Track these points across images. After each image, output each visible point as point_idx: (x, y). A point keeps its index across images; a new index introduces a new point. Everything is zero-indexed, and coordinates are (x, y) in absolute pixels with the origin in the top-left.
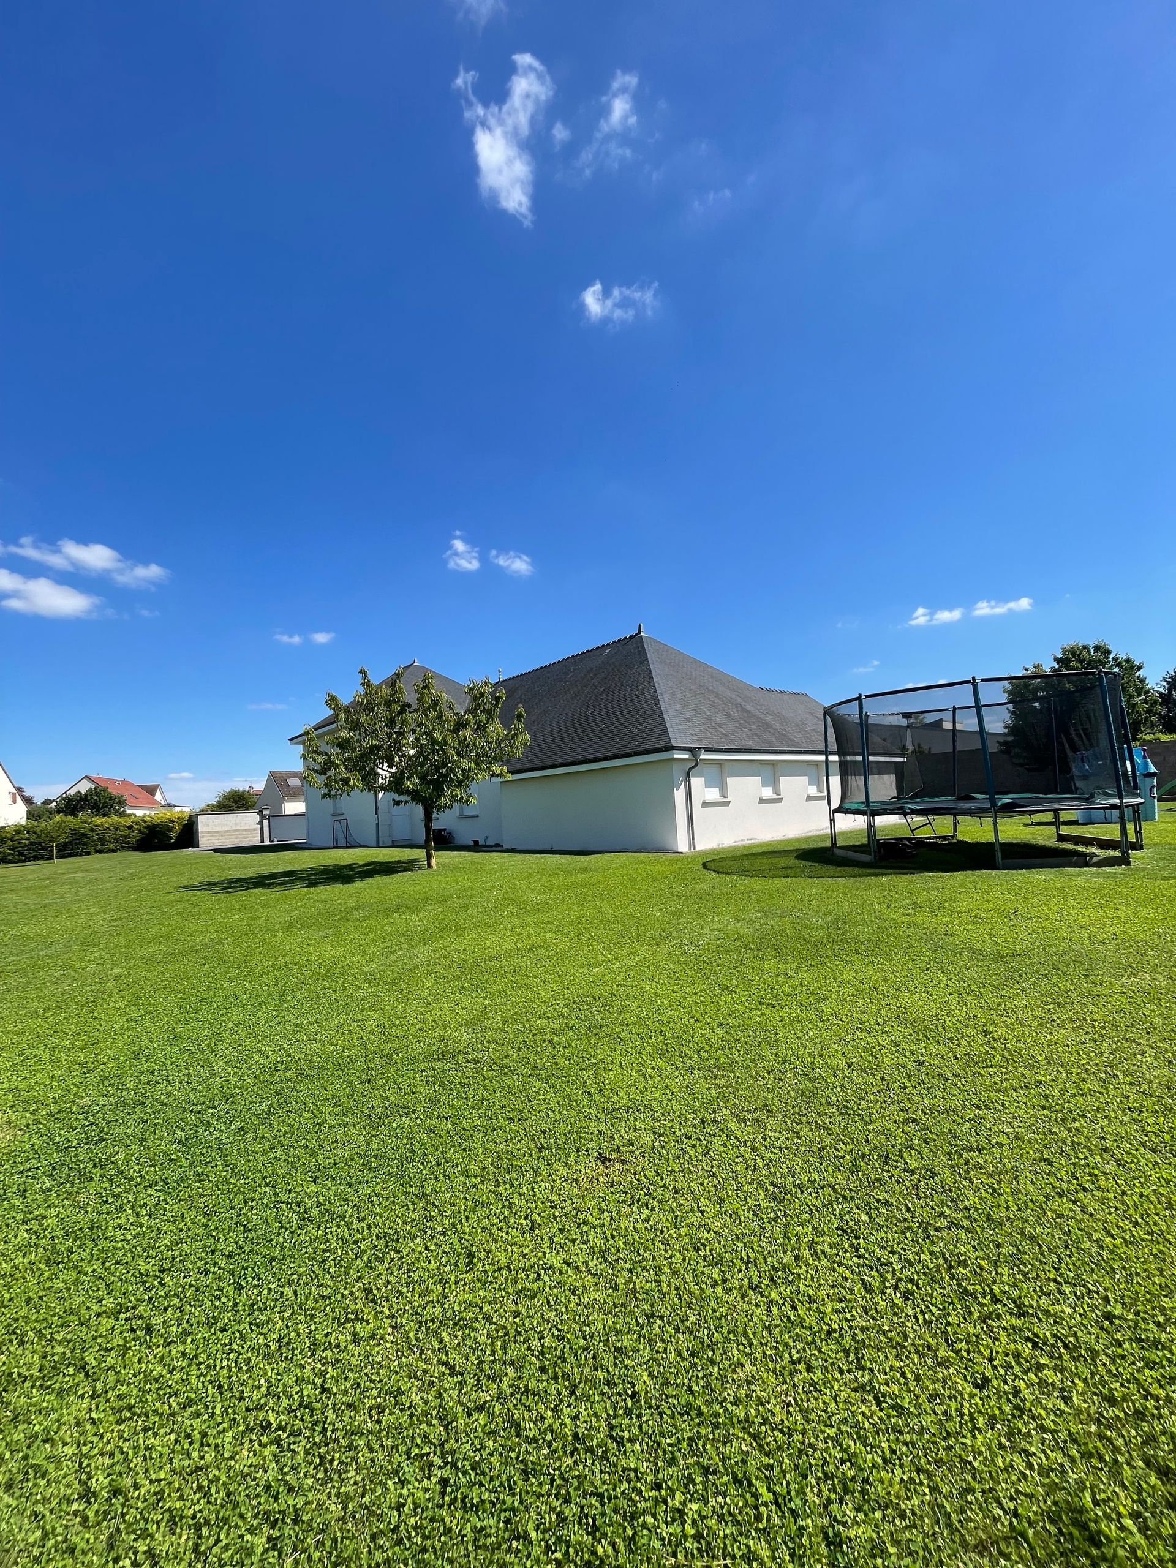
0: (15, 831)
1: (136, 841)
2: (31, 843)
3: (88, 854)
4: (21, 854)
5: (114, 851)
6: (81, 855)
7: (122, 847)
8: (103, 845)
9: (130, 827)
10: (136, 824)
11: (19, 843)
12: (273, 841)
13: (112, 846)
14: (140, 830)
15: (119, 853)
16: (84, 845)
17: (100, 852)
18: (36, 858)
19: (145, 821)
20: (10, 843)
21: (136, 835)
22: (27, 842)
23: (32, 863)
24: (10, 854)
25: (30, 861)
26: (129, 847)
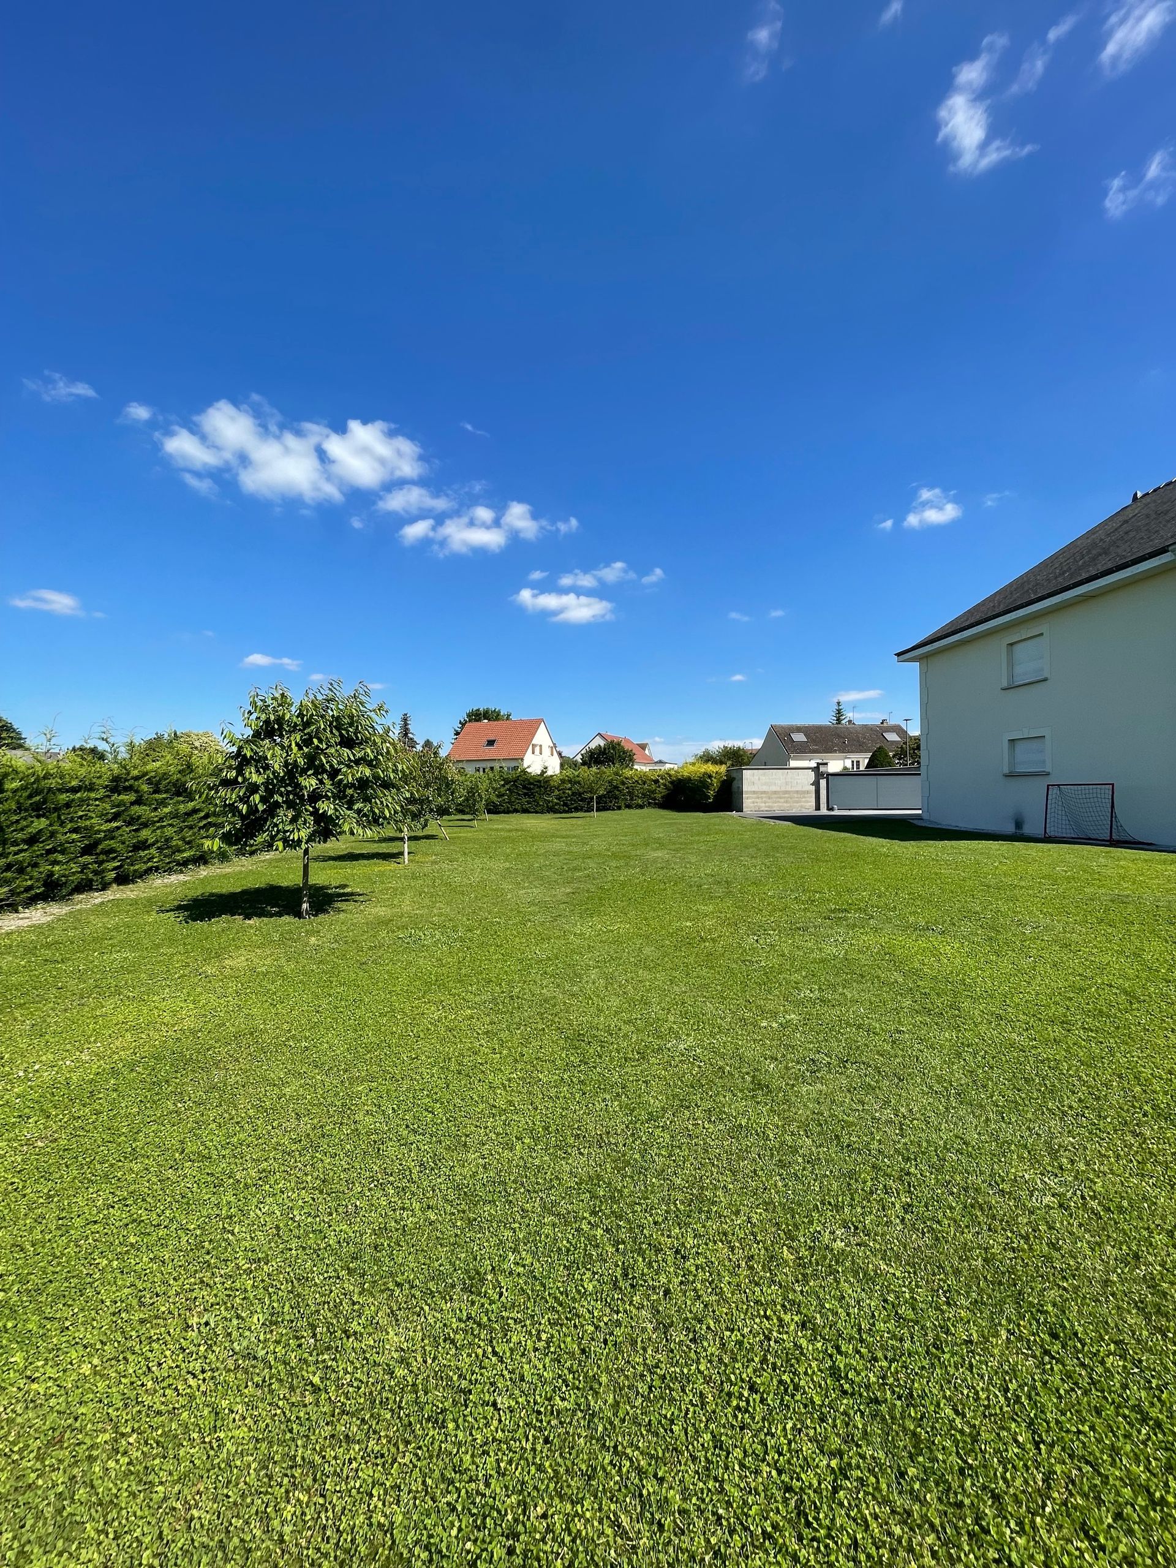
0: (561, 780)
1: (662, 797)
2: (573, 794)
3: (619, 808)
4: (565, 804)
5: (641, 807)
6: (614, 810)
7: (649, 803)
8: (632, 799)
9: (656, 781)
10: (662, 779)
11: (564, 793)
12: (832, 809)
13: (640, 802)
14: (665, 785)
15: (646, 811)
16: (616, 798)
17: (629, 807)
18: (577, 810)
19: (670, 776)
20: (557, 792)
21: (660, 793)
22: (570, 792)
23: (573, 815)
24: (557, 804)
25: (572, 812)
26: (655, 804)
